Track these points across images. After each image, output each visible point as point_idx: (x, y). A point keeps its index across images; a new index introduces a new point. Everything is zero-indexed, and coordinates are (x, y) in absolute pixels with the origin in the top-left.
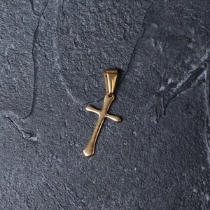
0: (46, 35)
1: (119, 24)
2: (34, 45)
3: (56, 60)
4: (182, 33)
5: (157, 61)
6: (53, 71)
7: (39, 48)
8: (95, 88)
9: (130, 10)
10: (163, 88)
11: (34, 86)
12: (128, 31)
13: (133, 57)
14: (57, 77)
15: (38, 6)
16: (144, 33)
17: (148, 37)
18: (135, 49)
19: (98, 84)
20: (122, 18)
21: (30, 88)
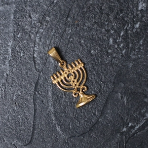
0: (44, 86)
1: (96, 82)
2: (35, 93)
3: (50, 105)
4: (141, 91)
5: (122, 110)
6: (47, 112)
7: (38, 96)
8: (77, 126)
9: (105, 72)
10: (125, 129)
11: (34, 122)
12: (103, 87)
13: (105, 106)
14: (50, 117)
15: (39, 65)
16: (114, 89)
17: (117, 92)
18: (107, 100)
19: (80, 124)
20: (99, 77)
21: (30, 123)
